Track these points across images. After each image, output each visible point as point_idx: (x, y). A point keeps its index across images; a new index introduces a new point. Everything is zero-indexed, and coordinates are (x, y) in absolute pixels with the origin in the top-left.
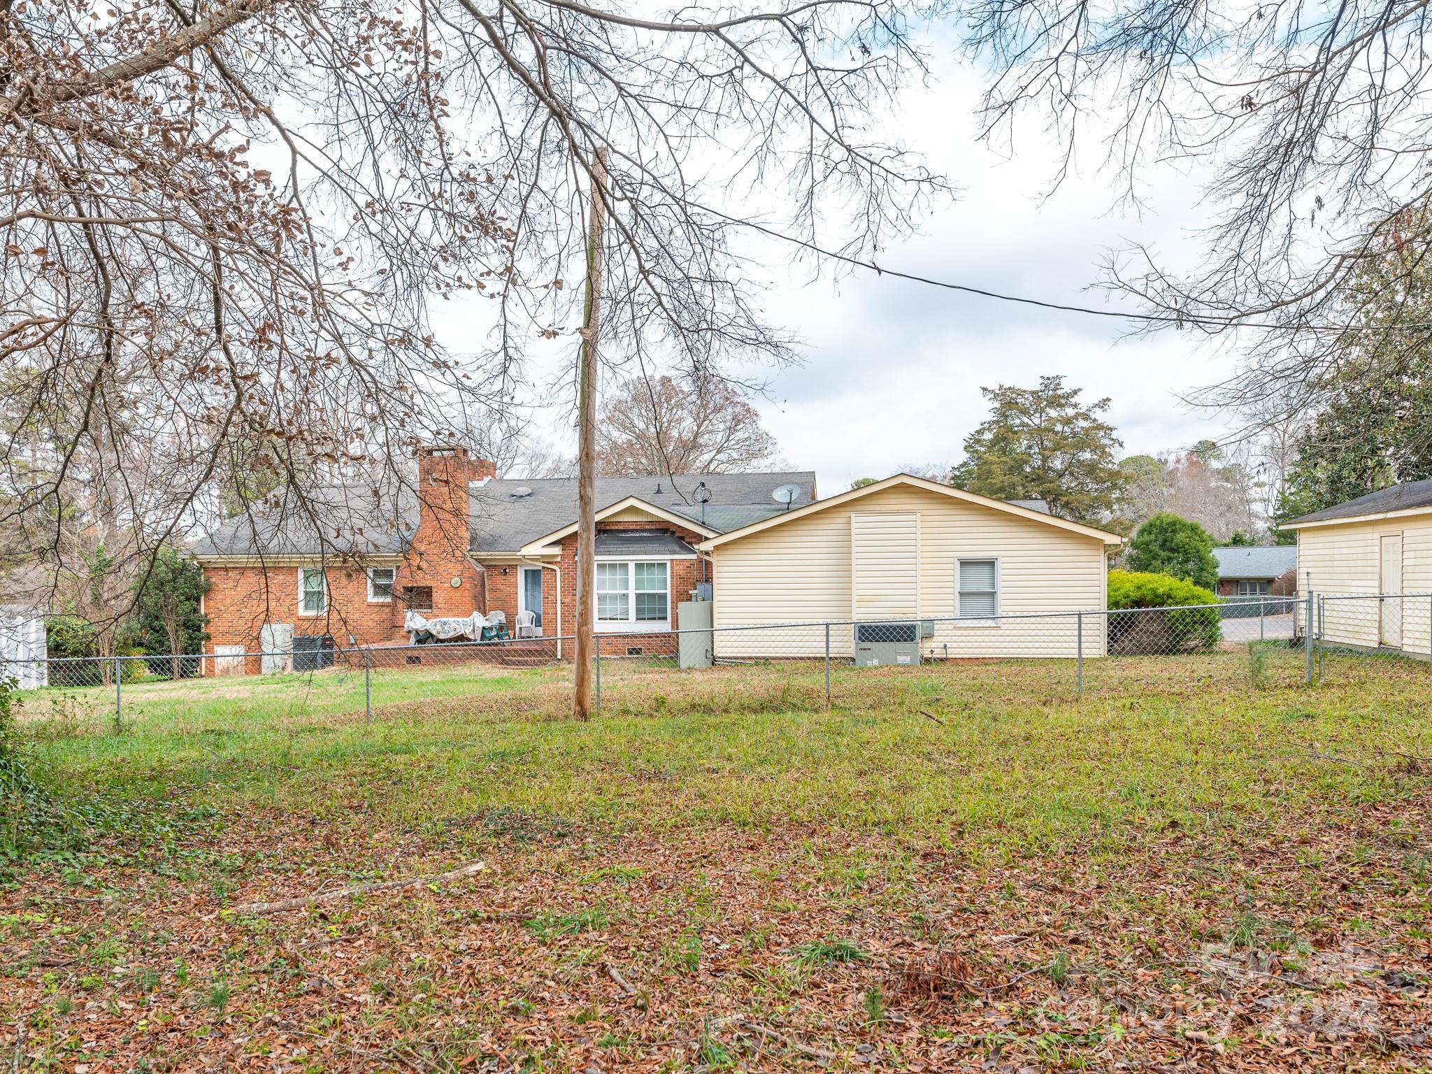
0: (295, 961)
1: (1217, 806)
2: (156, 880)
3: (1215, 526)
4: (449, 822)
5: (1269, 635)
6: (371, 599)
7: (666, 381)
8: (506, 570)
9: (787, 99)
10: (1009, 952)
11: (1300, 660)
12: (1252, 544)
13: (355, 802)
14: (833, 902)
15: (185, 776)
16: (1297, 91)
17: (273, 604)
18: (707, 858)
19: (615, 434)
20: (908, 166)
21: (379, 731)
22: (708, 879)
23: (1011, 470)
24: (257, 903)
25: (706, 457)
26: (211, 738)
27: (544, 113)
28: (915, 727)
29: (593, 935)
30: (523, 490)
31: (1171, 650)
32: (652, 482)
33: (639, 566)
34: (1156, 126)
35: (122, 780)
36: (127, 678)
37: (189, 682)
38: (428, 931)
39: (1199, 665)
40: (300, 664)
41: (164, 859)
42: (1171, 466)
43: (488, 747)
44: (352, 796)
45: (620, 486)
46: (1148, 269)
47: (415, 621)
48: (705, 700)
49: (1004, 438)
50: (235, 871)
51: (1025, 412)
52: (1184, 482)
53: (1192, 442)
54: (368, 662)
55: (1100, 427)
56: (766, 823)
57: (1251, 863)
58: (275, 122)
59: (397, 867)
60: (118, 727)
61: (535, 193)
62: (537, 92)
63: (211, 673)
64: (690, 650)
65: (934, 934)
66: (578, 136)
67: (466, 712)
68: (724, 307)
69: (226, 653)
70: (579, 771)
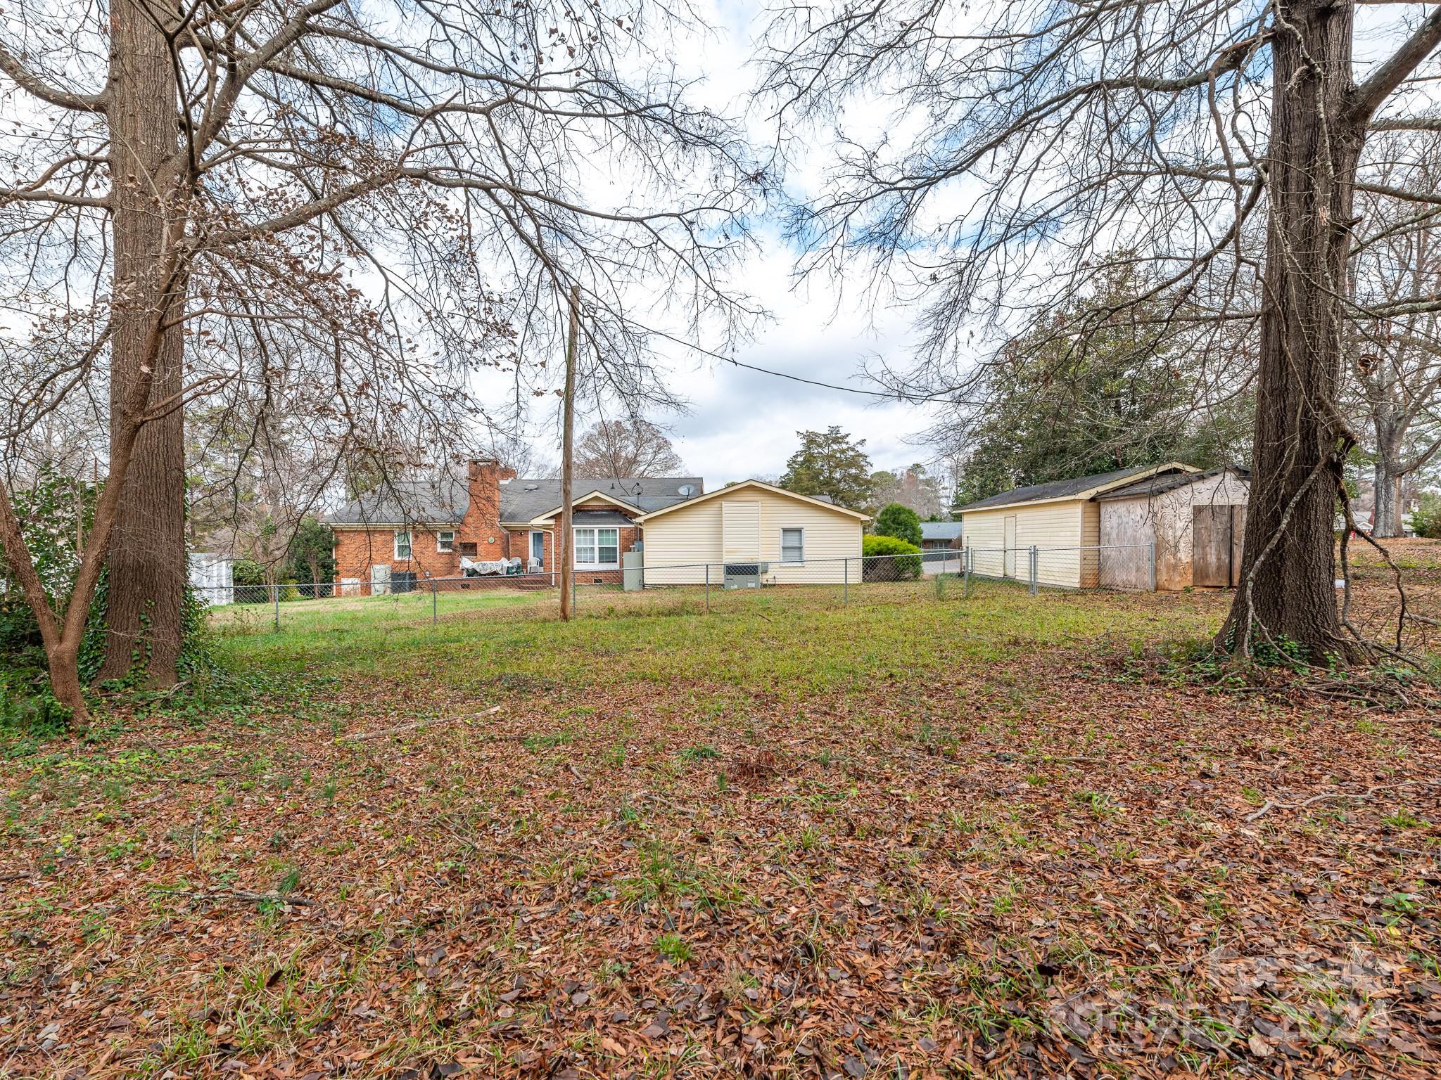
0: (379, 769)
1: (915, 665)
2: (295, 721)
3: (921, 511)
4: (480, 682)
5: (948, 571)
6: (439, 550)
7: (618, 423)
8: (522, 533)
9: (682, 263)
10: (798, 750)
11: (962, 584)
12: (940, 520)
13: (424, 672)
14: (703, 724)
15: (319, 658)
16: (960, 273)
17: (374, 553)
18: (633, 701)
19: (588, 454)
20: (751, 304)
21: (441, 628)
22: (633, 713)
23: (812, 479)
24: (359, 734)
25: (642, 468)
26: (336, 634)
27: (540, 265)
28: (756, 623)
29: (562, 747)
30: (532, 486)
31: (897, 579)
32: (610, 482)
33: (601, 531)
34: (886, 287)
35: (276, 660)
36: (284, 598)
37: (325, 600)
38: (463, 748)
39: (911, 587)
40: (397, 588)
41: (300, 708)
42: (898, 477)
43: (508, 637)
44: (422, 668)
45: (590, 484)
46: (883, 368)
47: (466, 563)
48: (637, 609)
49: (809, 459)
50: (345, 715)
51: (820, 446)
52: (905, 487)
53: (910, 464)
54: (435, 588)
55: (860, 455)
56: (669, 679)
57: (931, 696)
58: (374, 261)
59: (447, 710)
60: (277, 628)
61: (536, 311)
62: (536, 252)
63: (339, 595)
64: (630, 580)
65: (758, 740)
66: (561, 279)
67: (495, 617)
68: (647, 382)
69: (348, 583)
70: (561, 651)
